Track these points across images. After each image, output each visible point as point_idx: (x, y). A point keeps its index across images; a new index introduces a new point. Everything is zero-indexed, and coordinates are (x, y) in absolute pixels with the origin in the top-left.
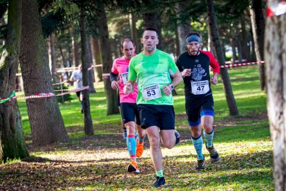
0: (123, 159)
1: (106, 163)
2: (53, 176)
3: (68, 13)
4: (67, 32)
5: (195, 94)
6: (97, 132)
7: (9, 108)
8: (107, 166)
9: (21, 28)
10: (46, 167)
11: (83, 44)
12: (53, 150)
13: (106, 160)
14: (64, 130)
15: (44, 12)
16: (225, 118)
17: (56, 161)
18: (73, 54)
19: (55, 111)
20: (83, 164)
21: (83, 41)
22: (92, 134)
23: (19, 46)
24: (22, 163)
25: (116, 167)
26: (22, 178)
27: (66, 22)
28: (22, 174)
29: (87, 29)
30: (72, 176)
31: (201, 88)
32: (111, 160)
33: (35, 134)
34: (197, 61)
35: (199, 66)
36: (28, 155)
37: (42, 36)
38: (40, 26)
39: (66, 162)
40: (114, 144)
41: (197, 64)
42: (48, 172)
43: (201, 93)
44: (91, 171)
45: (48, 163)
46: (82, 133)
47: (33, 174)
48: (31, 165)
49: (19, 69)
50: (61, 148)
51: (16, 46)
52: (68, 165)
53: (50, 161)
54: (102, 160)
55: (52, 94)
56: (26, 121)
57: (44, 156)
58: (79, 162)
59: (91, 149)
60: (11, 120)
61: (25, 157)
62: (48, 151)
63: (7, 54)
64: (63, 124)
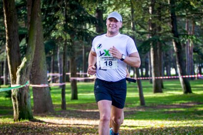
0: (87, 125)
1: (77, 126)
2: (48, 131)
6: (68, 108)
7: (25, 91)
8: (79, 128)
9: (35, 46)
10: (43, 126)
12: (46, 116)
13: (77, 125)
14: (53, 106)
16: (138, 106)
17: (49, 123)
19: (48, 94)
20: (64, 126)
22: (65, 109)
23: (33, 56)
24: (29, 122)
25: (83, 129)
26: (30, 131)
28: (30, 129)
30: (59, 132)
32: (80, 125)
33: (36, 107)
36: (33, 118)
39: (54, 124)
40: (79, 116)
42: (45, 129)
44: (70, 130)
45: (44, 124)
47: (36, 129)
48: (35, 124)
50: (50, 116)
51: (32, 56)
52: (56, 126)
53: (45, 122)
54: (75, 125)
55: (47, 85)
57: (41, 119)
58: (62, 124)
59: (67, 117)
60: (25, 97)
61: (31, 119)
62: (42, 116)
63: (26, 60)
64: (52, 102)
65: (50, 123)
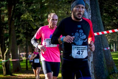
3: (23, 40)
4: (23, 44)
5: (74, 57)
6: (29, 69)
7: (8, 63)
11: (26, 48)
13: (31, 76)
14: (21, 69)
15: (18, 39)
18: (24, 50)
21: (27, 47)
27: (23, 42)
29: (28, 44)
31: (81, 53)
33: (14, 69)
34: (79, 26)
35: (81, 31)
37: (17, 45)
38: (16, 43)
41: (79, 29)
43: (80, 57)
46: (25, 69)
48: (13, 77)
49: (11, 53)
51: (10, 48)
53: (17, 76)
54: (30, 77)
55: (18, 60)
56: (12, 66)
57: (16, 75)
60: (8, 65)
61: (11, 75)
62: (17, 73)
63: (8, 49)
64: (21, 67)
65: (19, 76)
